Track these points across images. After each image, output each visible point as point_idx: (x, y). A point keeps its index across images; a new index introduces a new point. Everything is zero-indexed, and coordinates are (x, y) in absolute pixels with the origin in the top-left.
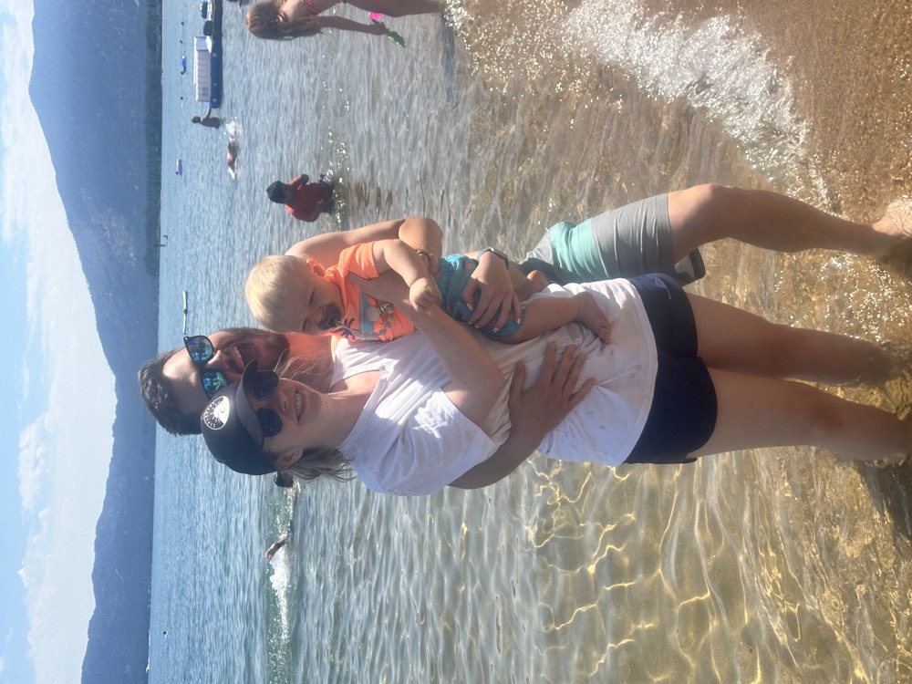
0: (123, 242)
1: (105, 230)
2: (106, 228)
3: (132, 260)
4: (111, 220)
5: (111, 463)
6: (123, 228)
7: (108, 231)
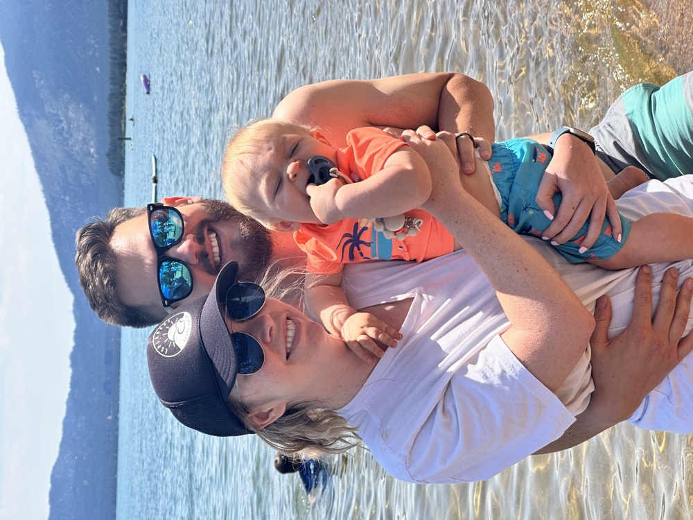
0: (82, 135)
1: (61, 121)
2: (62, 118)
3: (93, 157)
4: (67, 108)
5: (68, 399)
6: (82, 118)
7: (65, 122)
